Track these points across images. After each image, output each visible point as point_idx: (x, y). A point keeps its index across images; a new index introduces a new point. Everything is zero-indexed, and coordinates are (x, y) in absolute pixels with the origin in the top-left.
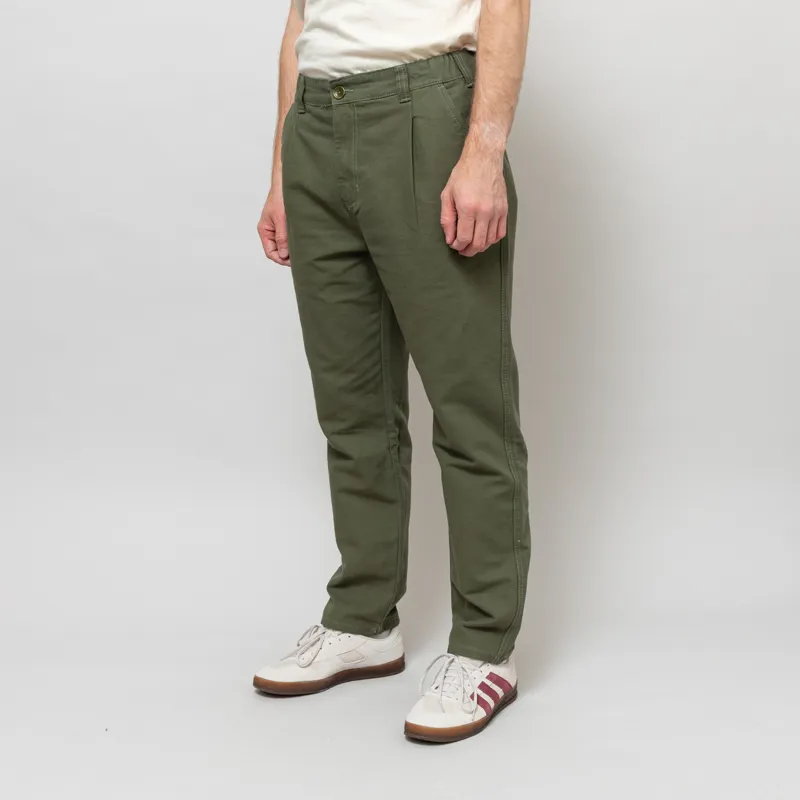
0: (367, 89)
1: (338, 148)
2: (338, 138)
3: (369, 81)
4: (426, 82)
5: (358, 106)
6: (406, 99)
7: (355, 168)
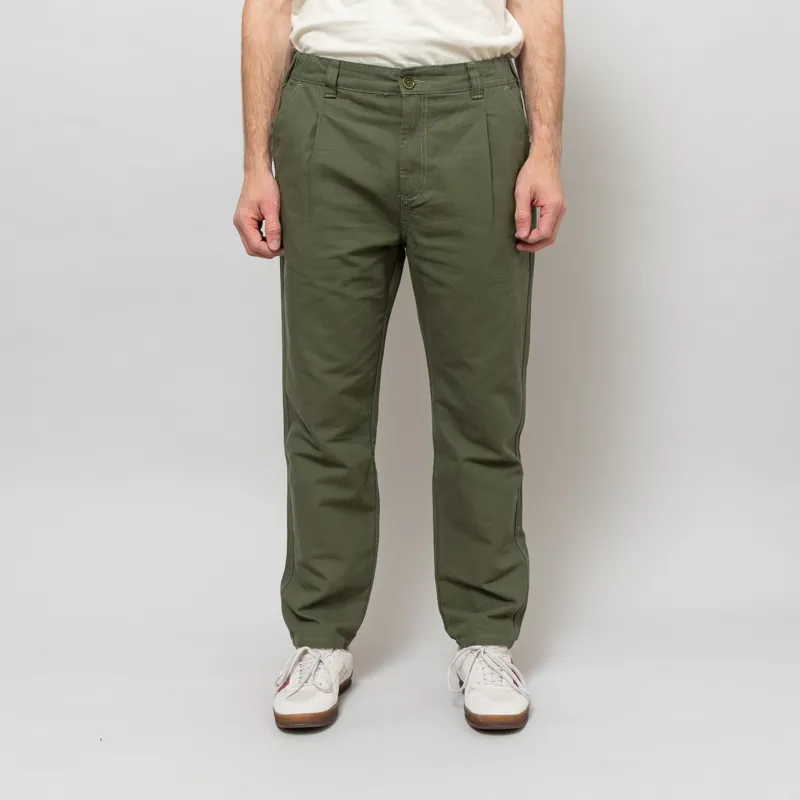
0: (437, 82)
1: (404, 139)
2: (405, 129)
3: (443, 74)
4: (493, 81)
5: (429, 98)
6: (480, 96)
7: (425, 160)
